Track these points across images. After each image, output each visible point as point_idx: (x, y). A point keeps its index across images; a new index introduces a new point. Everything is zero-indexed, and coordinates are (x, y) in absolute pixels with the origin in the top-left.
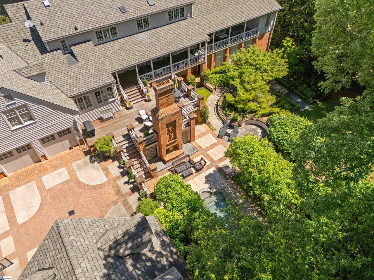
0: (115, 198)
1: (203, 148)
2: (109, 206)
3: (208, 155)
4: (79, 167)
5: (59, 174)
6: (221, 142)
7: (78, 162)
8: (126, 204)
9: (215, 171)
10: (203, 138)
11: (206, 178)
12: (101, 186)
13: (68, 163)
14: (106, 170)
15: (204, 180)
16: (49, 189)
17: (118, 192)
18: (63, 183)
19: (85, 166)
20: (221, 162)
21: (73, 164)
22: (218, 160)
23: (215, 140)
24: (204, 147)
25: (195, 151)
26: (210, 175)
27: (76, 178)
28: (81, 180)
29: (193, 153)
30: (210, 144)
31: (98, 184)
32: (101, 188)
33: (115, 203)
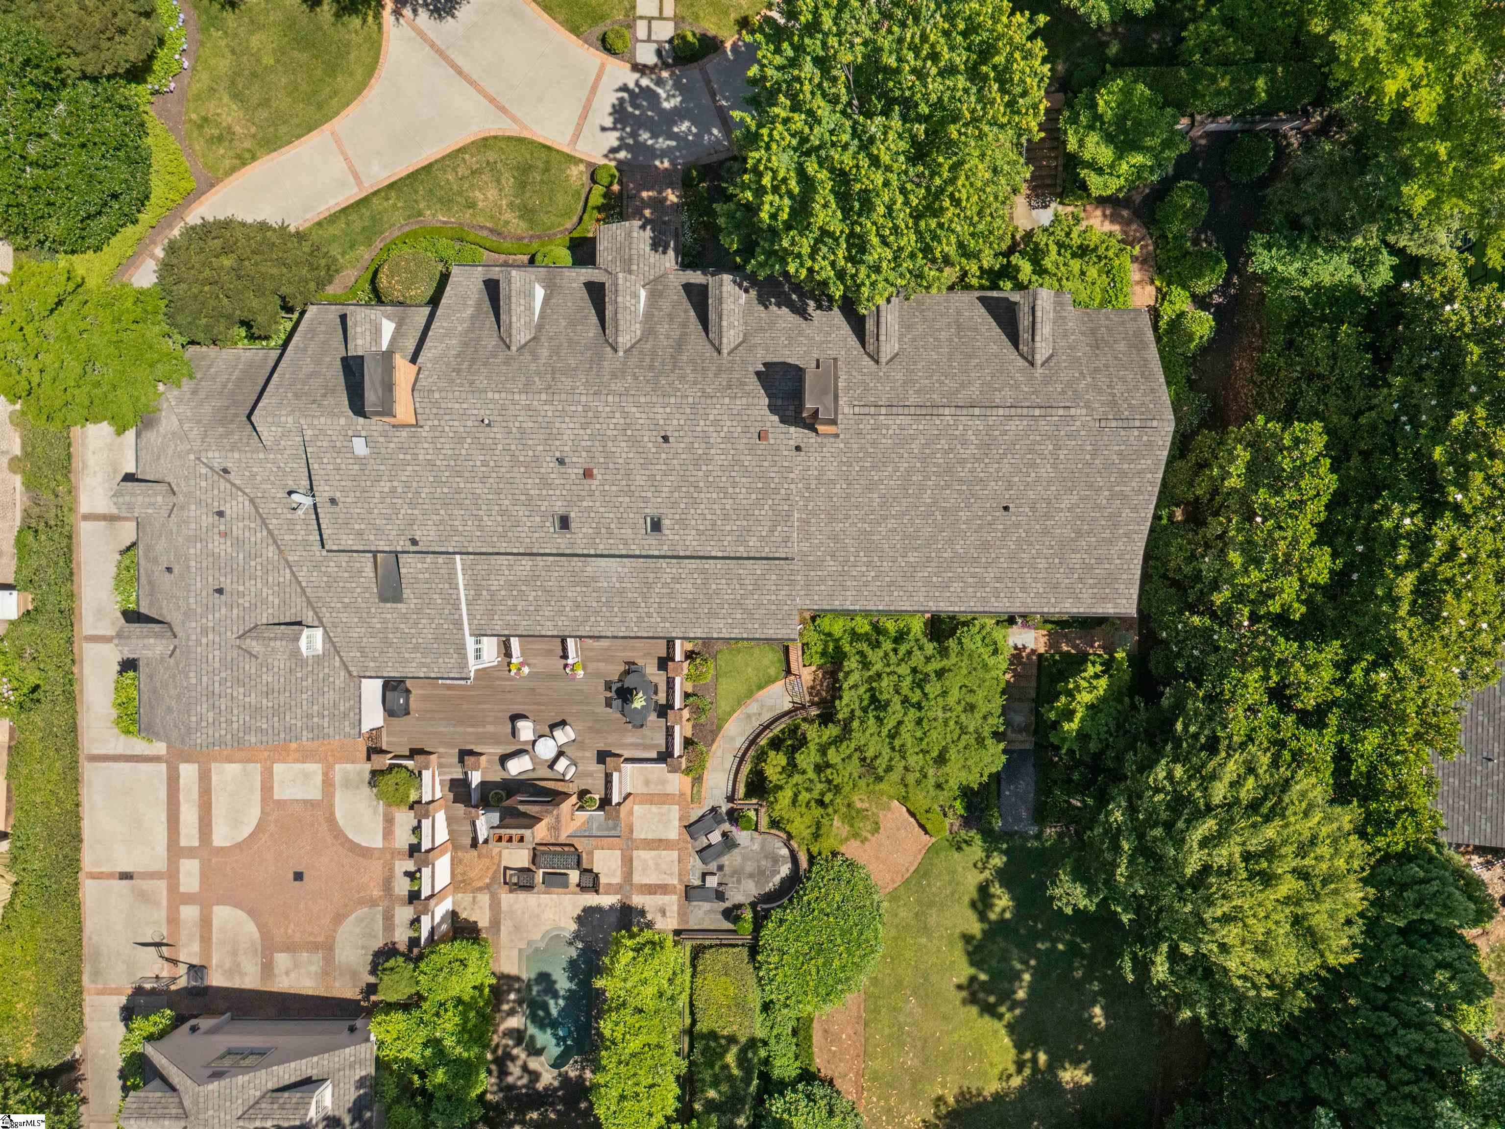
0: (377, 893)
1: (635, 835)
2: (361, 902)
3: (631, 860)
4: (347, 783)
5: (306, 776)
6: (682, 844)
7: (349, 766)
8: (388, 918)
9: (612, 907)
10: (654, 809)
11: (584, 910)
12: (365, 852)
13: (331, 759)
14: (389, 821)
15: (578, 911)
16: (278, 801)
17: (387, 884)
18: (305, 802)
19: (357, 787)
20: (643, 893)
21: (337, 767)
22: (642, 886)
23: (674, 832)
24: (640, 833)
25: (612, 833)
26: (598, 909)
27: (332, 806)
28: (338, 815)
29: (606, 833)
30: (657, 836)
31: (364, 844)
32: (364, 856)
33: (373, 903)
